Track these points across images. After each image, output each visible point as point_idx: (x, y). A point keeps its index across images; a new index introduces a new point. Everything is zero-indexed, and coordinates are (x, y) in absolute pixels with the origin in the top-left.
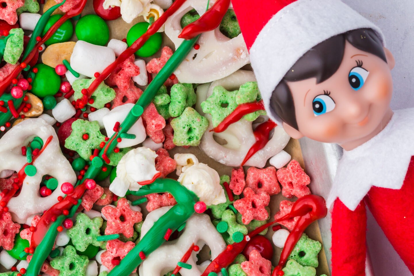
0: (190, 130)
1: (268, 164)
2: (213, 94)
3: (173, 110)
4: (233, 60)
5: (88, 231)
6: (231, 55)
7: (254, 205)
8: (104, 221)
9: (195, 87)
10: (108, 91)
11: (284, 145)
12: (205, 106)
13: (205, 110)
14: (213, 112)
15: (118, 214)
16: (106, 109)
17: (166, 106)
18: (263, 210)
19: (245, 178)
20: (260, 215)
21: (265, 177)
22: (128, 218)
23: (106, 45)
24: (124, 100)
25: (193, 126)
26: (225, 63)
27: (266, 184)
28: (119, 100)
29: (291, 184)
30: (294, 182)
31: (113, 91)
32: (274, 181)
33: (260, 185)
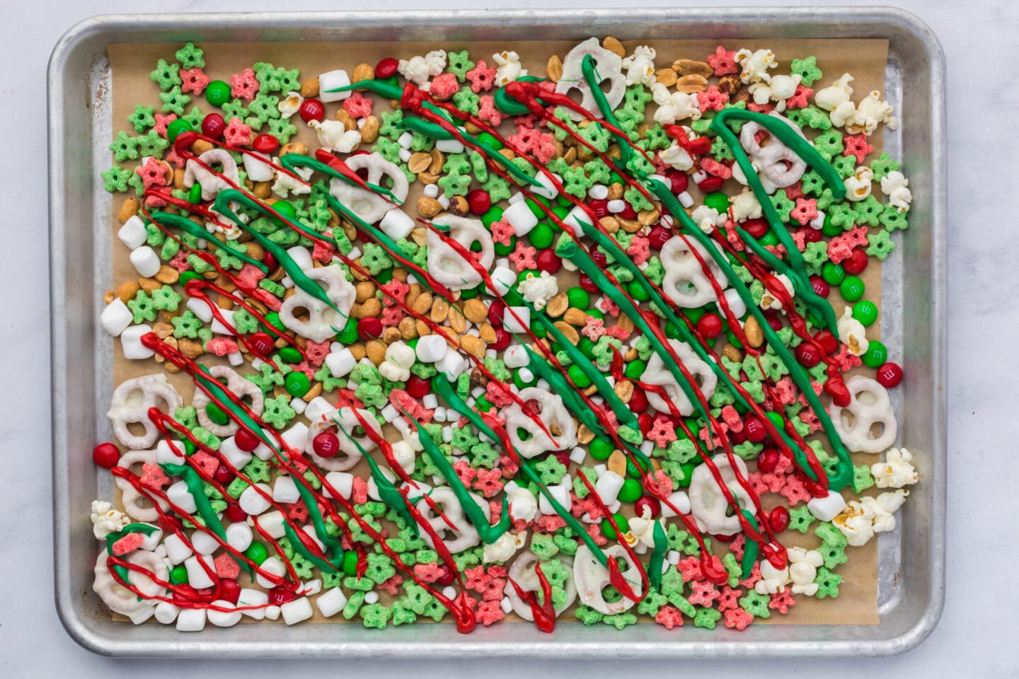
0: (541, 547)
1: (505, 595)
2: (564, 570)
3: (559, 539)
4: (586, 590)
5: (485, 457)
6: (590, 589)
7: (477, 581)
8: (490, 470)
9: (573, 557)
10: (583, 494)
11: (516, 611)
12: (556, 562)
13: (554, 562)
14: (551, 567)
15: (493, 481)
16: (571, 489)
17: (563, 534)
18: (472, 587)
19: (499, 577)
20: (469, 583)
21: (496, 593)
22: (489, 487)
23: (618, 498)
24: (575, 503)
25: (544, 551)
26: (584, 583)
27: (491, 591)
28: (575, 499)
29: (487, 610)
30: (488, 613)
31: (583, 497)
32: (492, 598)
33: (492, 587)
